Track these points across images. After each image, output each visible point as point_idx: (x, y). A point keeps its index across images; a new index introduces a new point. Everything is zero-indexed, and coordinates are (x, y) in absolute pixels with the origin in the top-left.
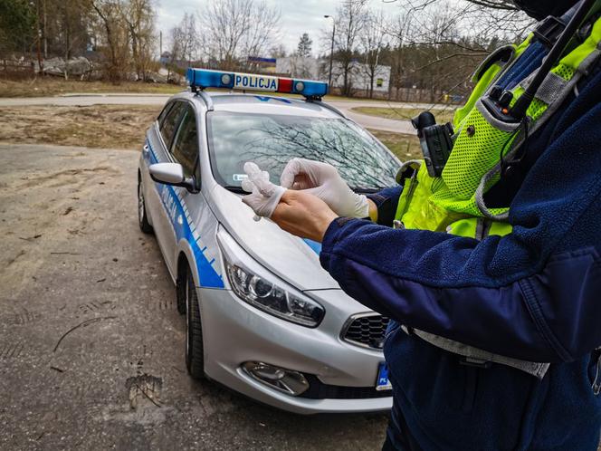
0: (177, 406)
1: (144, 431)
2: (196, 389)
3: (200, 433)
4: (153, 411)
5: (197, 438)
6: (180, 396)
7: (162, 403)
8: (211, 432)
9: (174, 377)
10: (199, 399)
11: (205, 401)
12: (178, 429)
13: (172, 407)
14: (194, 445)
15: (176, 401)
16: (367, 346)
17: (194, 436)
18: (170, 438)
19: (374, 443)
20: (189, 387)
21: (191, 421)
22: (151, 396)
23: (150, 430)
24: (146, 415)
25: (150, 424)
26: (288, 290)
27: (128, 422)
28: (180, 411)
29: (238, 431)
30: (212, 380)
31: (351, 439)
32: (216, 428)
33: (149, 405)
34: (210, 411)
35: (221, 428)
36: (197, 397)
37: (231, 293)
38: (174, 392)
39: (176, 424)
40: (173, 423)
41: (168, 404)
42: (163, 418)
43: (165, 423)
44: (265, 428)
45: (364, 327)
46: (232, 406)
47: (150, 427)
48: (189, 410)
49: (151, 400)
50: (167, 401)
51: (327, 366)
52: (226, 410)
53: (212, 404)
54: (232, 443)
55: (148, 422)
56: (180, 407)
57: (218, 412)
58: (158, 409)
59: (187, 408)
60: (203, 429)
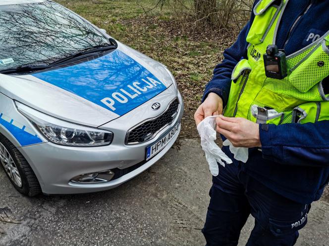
0: (31, 218)
1: (22, 242)
2: (35, 202)
3: (57, 225)
4: (18, 228)
5: (57, 228)
6: (29, 211)
7: (20, 220)
8: (63, 221)
9: (15, 202)
10: (41, 206)
11: (46, 206)
12: (42, 229)
13: (28, 220)
14: (58, 233)
15: (28, 215)
16: (137, 142)
17: (55, 228)
18: (42, 237)
19: (145, 183)
20: (30, 204)
21: (46, 221)
22: (9, 221)
23: (25, 239)
24: (16, 233)
25: (22, 236)
26: (87, 130)
27: (7, 243)
28: (35, 219)
29: (77, 212)
30: (50, 194)
31: (134, 186)
32: (64, 217)
33: (12, 226)
34: (53, 210)
35: (67, 215)
36: (39, 206)
37: (50, 143)
38: (23, 211)
39: (38, 228)
40: (36, 228)
41: (24, 219)
42: (28, 228)
43: (31, 230)
44: (91, 203)
45: (135, 134)
46: (64, 201)
47: (24, 238)
48: (40, 216)
49: (11, 222)
50: (22, 218)
51: (122, 161)
52: (62, 204)
53: (51, 206)
54: (79, 220)
55: (20, 236)
56: (33, 217)
57: (58, 208)
58: (20, 226)
59: (38, 215)
60: (57, 222)
